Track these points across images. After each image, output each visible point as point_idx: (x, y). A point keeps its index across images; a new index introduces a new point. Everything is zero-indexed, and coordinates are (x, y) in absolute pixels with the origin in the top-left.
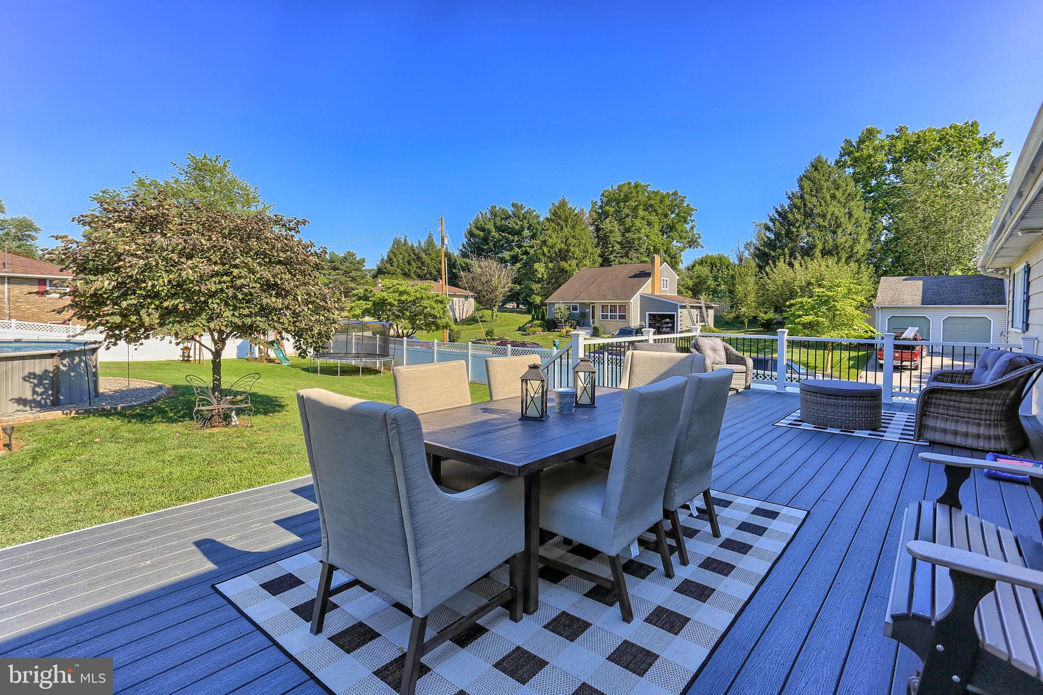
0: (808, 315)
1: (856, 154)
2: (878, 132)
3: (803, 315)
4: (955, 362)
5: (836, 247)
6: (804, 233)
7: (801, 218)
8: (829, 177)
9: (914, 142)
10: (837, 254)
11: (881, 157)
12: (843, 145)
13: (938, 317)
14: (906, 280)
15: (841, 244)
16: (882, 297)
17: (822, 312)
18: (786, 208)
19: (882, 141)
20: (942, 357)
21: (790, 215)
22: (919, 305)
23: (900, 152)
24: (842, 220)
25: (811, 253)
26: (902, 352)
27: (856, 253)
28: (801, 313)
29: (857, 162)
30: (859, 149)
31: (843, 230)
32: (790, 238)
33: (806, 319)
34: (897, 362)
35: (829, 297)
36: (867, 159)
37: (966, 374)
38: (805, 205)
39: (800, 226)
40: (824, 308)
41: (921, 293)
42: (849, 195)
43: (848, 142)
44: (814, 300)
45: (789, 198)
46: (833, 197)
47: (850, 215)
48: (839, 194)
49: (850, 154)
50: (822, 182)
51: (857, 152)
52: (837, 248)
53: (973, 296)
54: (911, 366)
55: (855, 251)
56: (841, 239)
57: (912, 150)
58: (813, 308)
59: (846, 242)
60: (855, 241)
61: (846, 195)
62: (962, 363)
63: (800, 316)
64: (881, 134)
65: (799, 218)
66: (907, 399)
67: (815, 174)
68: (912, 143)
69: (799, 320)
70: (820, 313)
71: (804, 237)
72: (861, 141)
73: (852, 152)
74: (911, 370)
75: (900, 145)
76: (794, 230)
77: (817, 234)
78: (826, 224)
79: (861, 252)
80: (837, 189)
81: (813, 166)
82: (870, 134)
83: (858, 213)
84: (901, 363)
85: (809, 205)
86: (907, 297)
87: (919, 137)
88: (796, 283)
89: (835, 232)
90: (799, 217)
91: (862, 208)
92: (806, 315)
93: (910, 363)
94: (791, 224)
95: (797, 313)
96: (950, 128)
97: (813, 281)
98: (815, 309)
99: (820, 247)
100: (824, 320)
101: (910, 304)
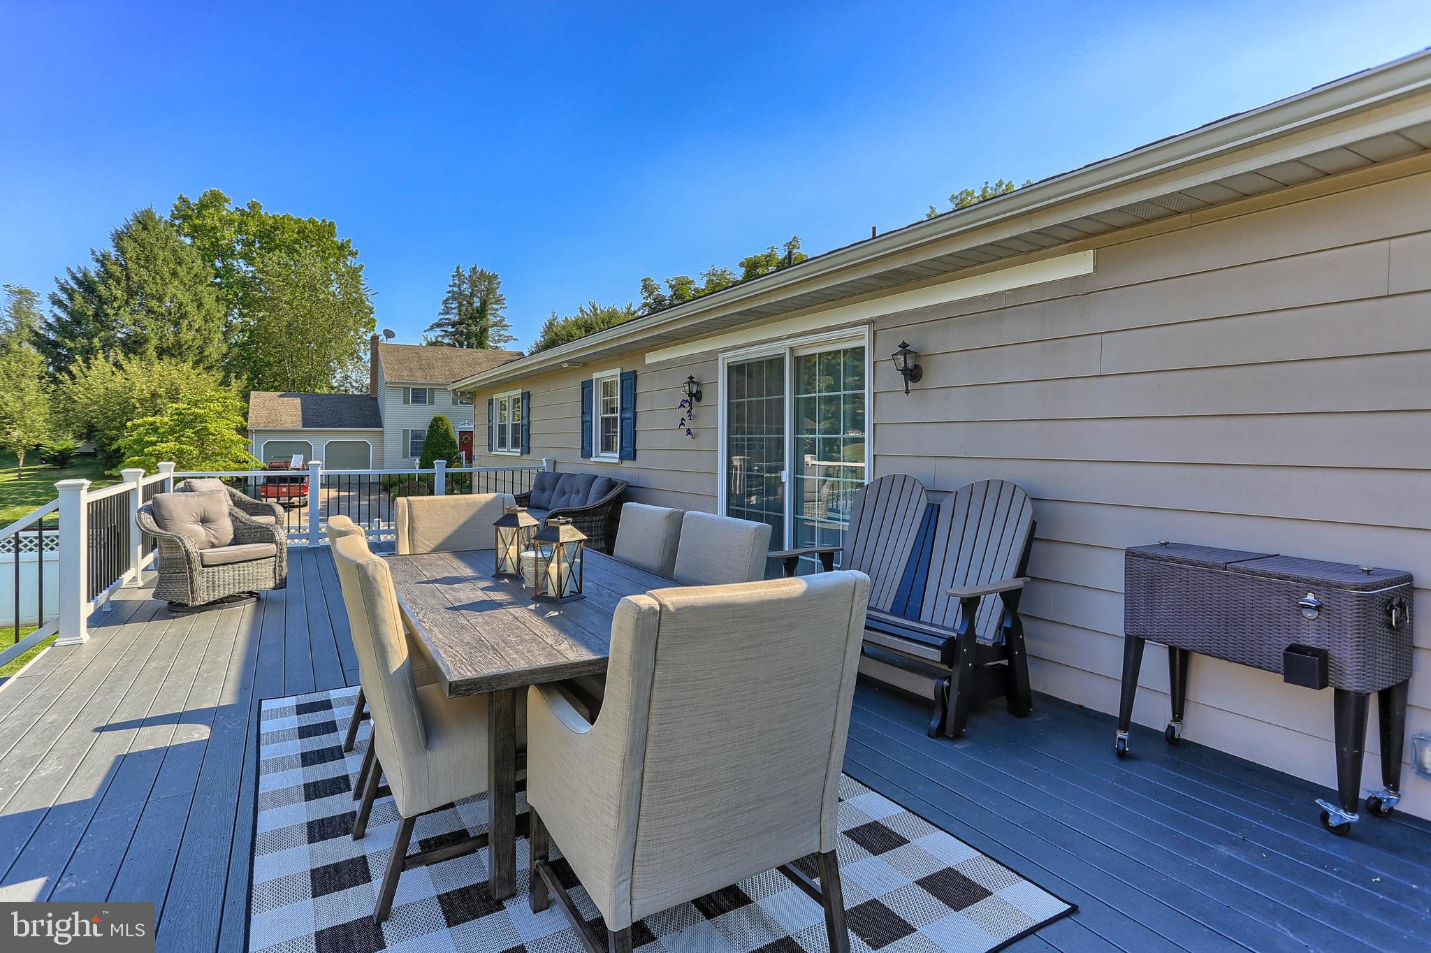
0: (167, 442)
1: (197, 221)
2: (226, 200)
3: (157, 442)
4: (341, 494)
5: (179, 344)
6: (126, 318)
7: (123, 296)
8: (166, 243)
9: (271, 227)
10: (180, 354)
11: (229, 234)
12: (177, 202)
13: (320, 441)
14: (281, 396)
15: (186, 342)
16: (255, 416)
17: (188, 437)
18: (93, 274)
19: (231, 214)
20: (328, 489)
21: (101, 288)
22: (300, 428)
23: (254, 235)
24: (188, 309)
25: (140, 350)
26: (289, 486)
27: (208, 356)
28: (153, 439)
29: (197, 232)
30: (199, 215)
31: (189, 322)
32: (101, 323)
33: (163, 448)
34: (284, 498)
35: (196, 416)
36: (209, 231)
37: (524, 498)
38: (128, 278)
39: (119, 308)
40: (189, 432)
41: (300, 413)
42: (196, 275)
43: (183, 200)
44: (174, 420)
45: (98, 261)
46: (174, 274)
47: (200, 305)
48: (182, 271)
49: (186, 218)
50: (156, 250)
51: (197, 218)
52: (180, 346)
53: (353, 419)
54: (300, 503)
55: (206, 353)
56: (187, 336)
57: (268, 236)
58: (172, 431)
59: (193, 340)
60: (207, 340)
61: (191, 275)
62: (347, 494)
63: (153, 444)
64: (230, 204)
65: (119, 296)
66: (296, 541)
67: (144, 234)
68: (268, 228)
69: (150, 448)
70: (184, 439)
71: (124, 325)
72: (203, 206)
73: (190, 217)
74: (299, 507)
75: (253, 226)
76: (111, 312)
77: (149, 322)
78: (163, 310)
79: (215, 356)
80: (180, 264)
81: (140, 222)
82: (215, 200)
83: (209, 302)
84: (289, 500)
85: (136, 279)
86: (284, 418)
87: (276, 222)
88: (136, 393)
89: (176, 324)
90: (119, 293)
91: (214, 296)
92: (162, 442)
93: (298, 498)
94: (102, 301)
95: (147, 439)
96: (309, 221)
97: (161, 391)
98: (176, 433)
99: (154, 342)
100: (192, 448)
101: (289, 427)
